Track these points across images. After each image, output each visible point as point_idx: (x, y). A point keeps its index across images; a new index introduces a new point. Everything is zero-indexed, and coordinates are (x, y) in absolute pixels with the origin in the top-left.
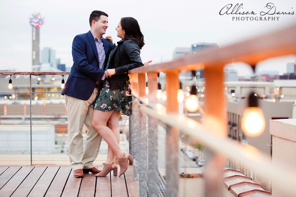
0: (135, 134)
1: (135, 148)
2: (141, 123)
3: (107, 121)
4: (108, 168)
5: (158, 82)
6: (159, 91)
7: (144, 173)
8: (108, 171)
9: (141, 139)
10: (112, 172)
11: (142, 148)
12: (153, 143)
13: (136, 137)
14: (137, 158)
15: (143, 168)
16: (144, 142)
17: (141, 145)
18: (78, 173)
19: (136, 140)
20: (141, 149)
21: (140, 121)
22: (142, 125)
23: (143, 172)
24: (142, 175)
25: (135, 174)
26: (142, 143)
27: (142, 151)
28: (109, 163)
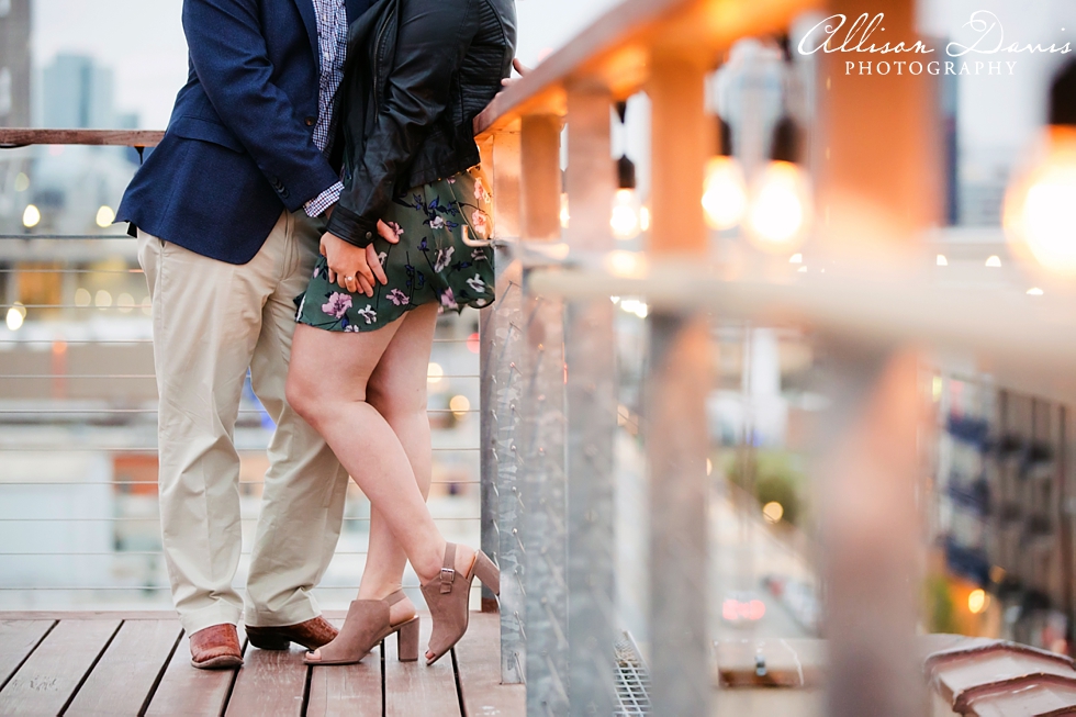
0: (511, 440)
1: (511, 517)
2: (533, 376)
3: (367, 379)
4: (370, 621)
5: (617, 153)
6: (625, 193)
7: (550, 632)
8: (369, 638)
9: (534, 454)
10: (391, 641)
11: (543, 500)
12: (588, 459)
13: (514, 460)
14: (519, 569)
15: (543, 605)
16: (550, 470)
17: (535, 486)
18: (214, 645)
19: (511, 474)
20: (536, 507)
21: (533, 366)
22: (541, 383)
23: (546, 624)
24: (541, 642)
25: (509, 646)
26: (543, 478)
27: (540, 517)
28: (377, 593)
